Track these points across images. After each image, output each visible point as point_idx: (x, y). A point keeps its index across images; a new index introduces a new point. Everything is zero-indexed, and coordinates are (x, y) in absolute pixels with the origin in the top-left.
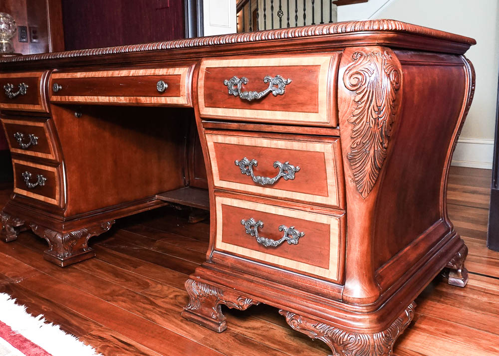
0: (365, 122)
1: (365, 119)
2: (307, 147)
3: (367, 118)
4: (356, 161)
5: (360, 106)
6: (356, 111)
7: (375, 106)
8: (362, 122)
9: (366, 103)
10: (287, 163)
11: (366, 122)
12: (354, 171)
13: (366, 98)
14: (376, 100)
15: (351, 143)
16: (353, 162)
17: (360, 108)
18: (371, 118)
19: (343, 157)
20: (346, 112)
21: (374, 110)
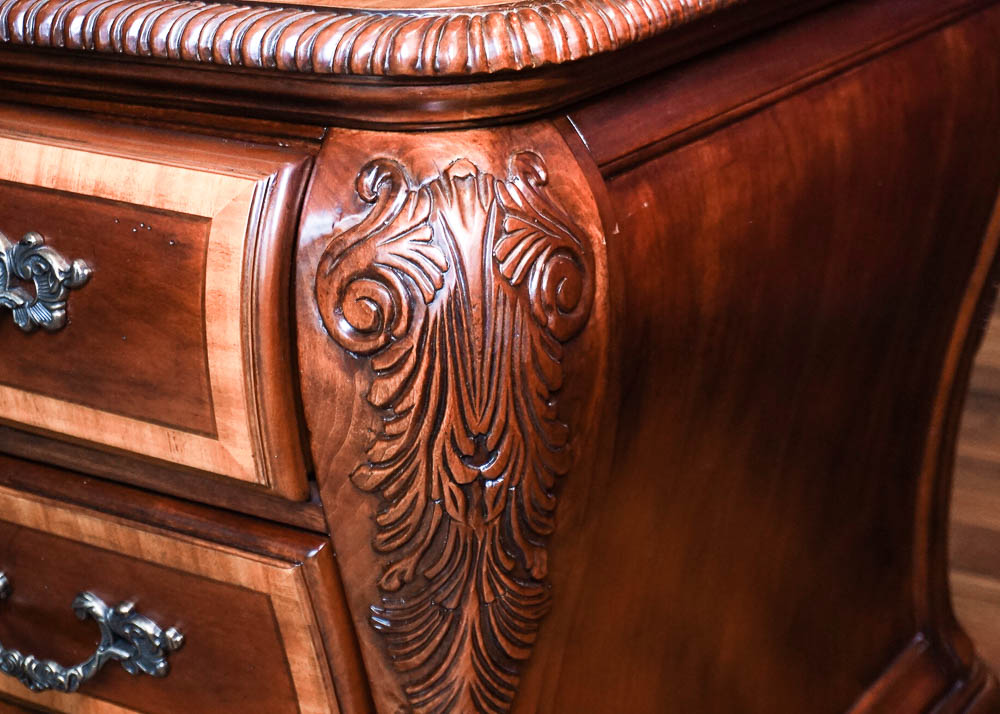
0: (422, 497)
1: (419, 485)
2: (196, 560)
3: (429, 481)
4: (407, 644)
5: (392, 429)
6: (379, 446)
7: (459, 433)
8: (409, 496)
9: (418, 420)
10: (125, 610)
11: (428, 498)
12: (406, 678)
13: (414, 396)
14: (461, 406)
15: (377, 569)
16: (397, 646)
17: (394, 437)
18: (447, 484)
19: (356, 618)
20: (341, 443)
21: (457, 450)
